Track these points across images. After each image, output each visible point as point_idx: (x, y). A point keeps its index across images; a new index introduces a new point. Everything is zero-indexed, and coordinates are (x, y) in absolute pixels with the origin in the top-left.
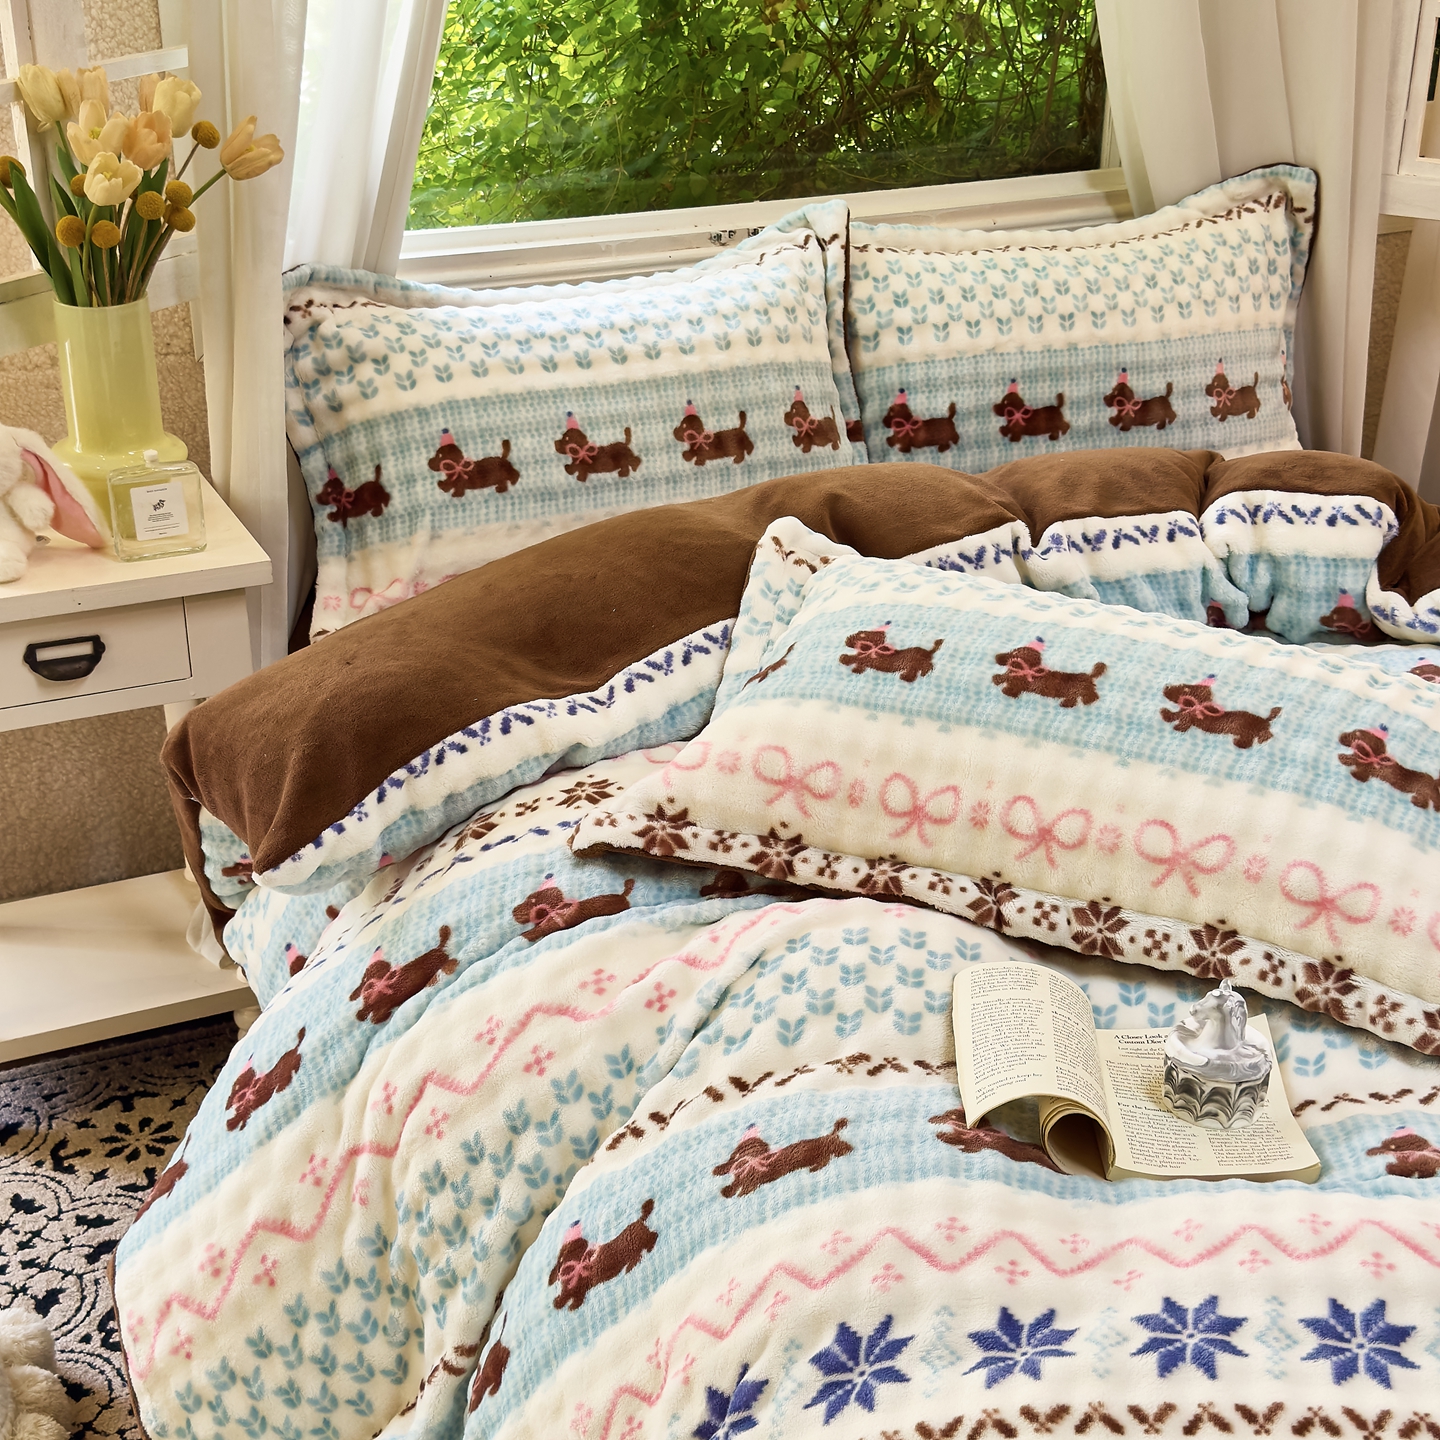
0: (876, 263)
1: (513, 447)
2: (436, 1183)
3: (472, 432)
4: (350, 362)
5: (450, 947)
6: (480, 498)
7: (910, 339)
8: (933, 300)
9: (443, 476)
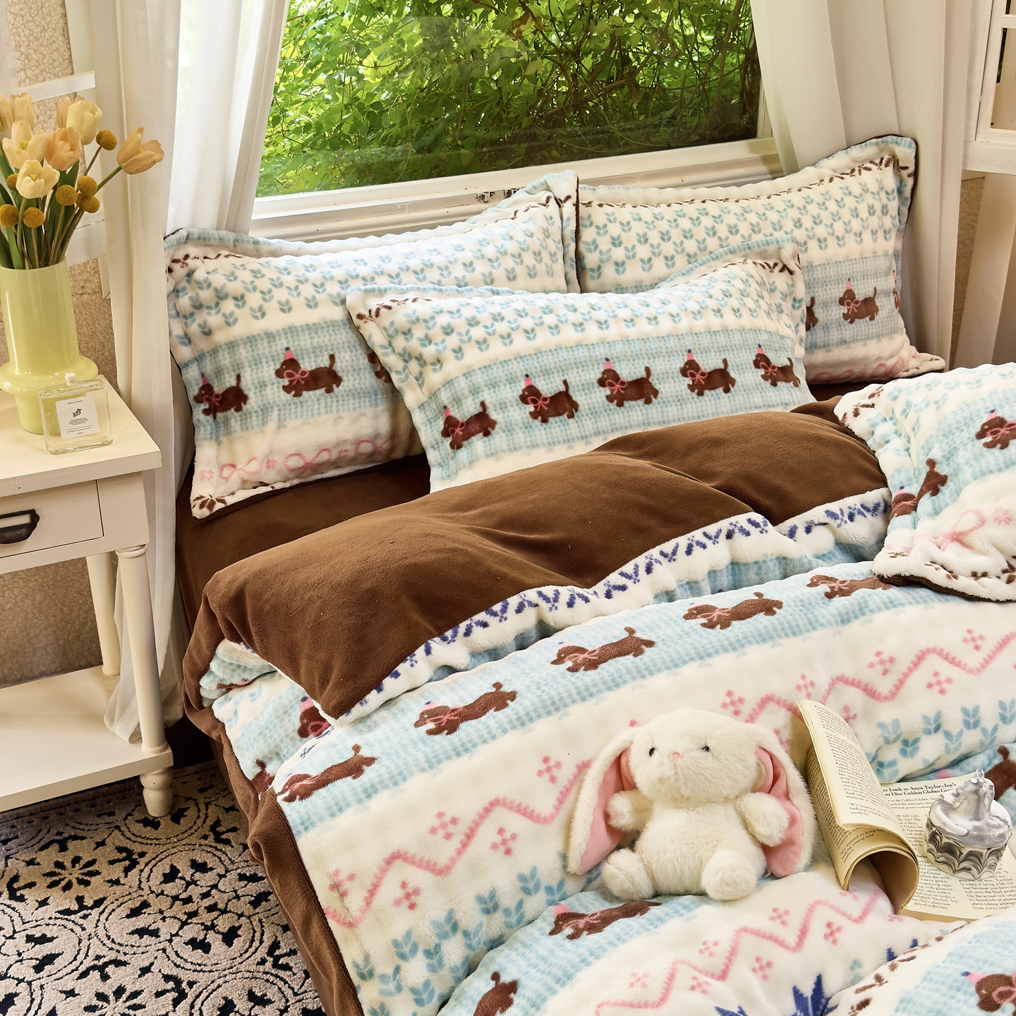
0: (598, 215)
1: (337, 360)
3: (307, 349)
4: (217, 300)
6: (314, 398)
7: (624, 270)
8: (640, 241)
9: (286, 382)
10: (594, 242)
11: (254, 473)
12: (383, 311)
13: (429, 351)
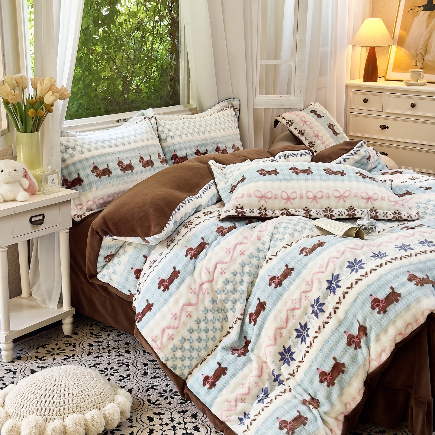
2: (227, 283)
3: (99, 163)
5: (205, 241)
6: (105, 179)
7: (174, 139)
8: (176, 130)
9: (95, 174)
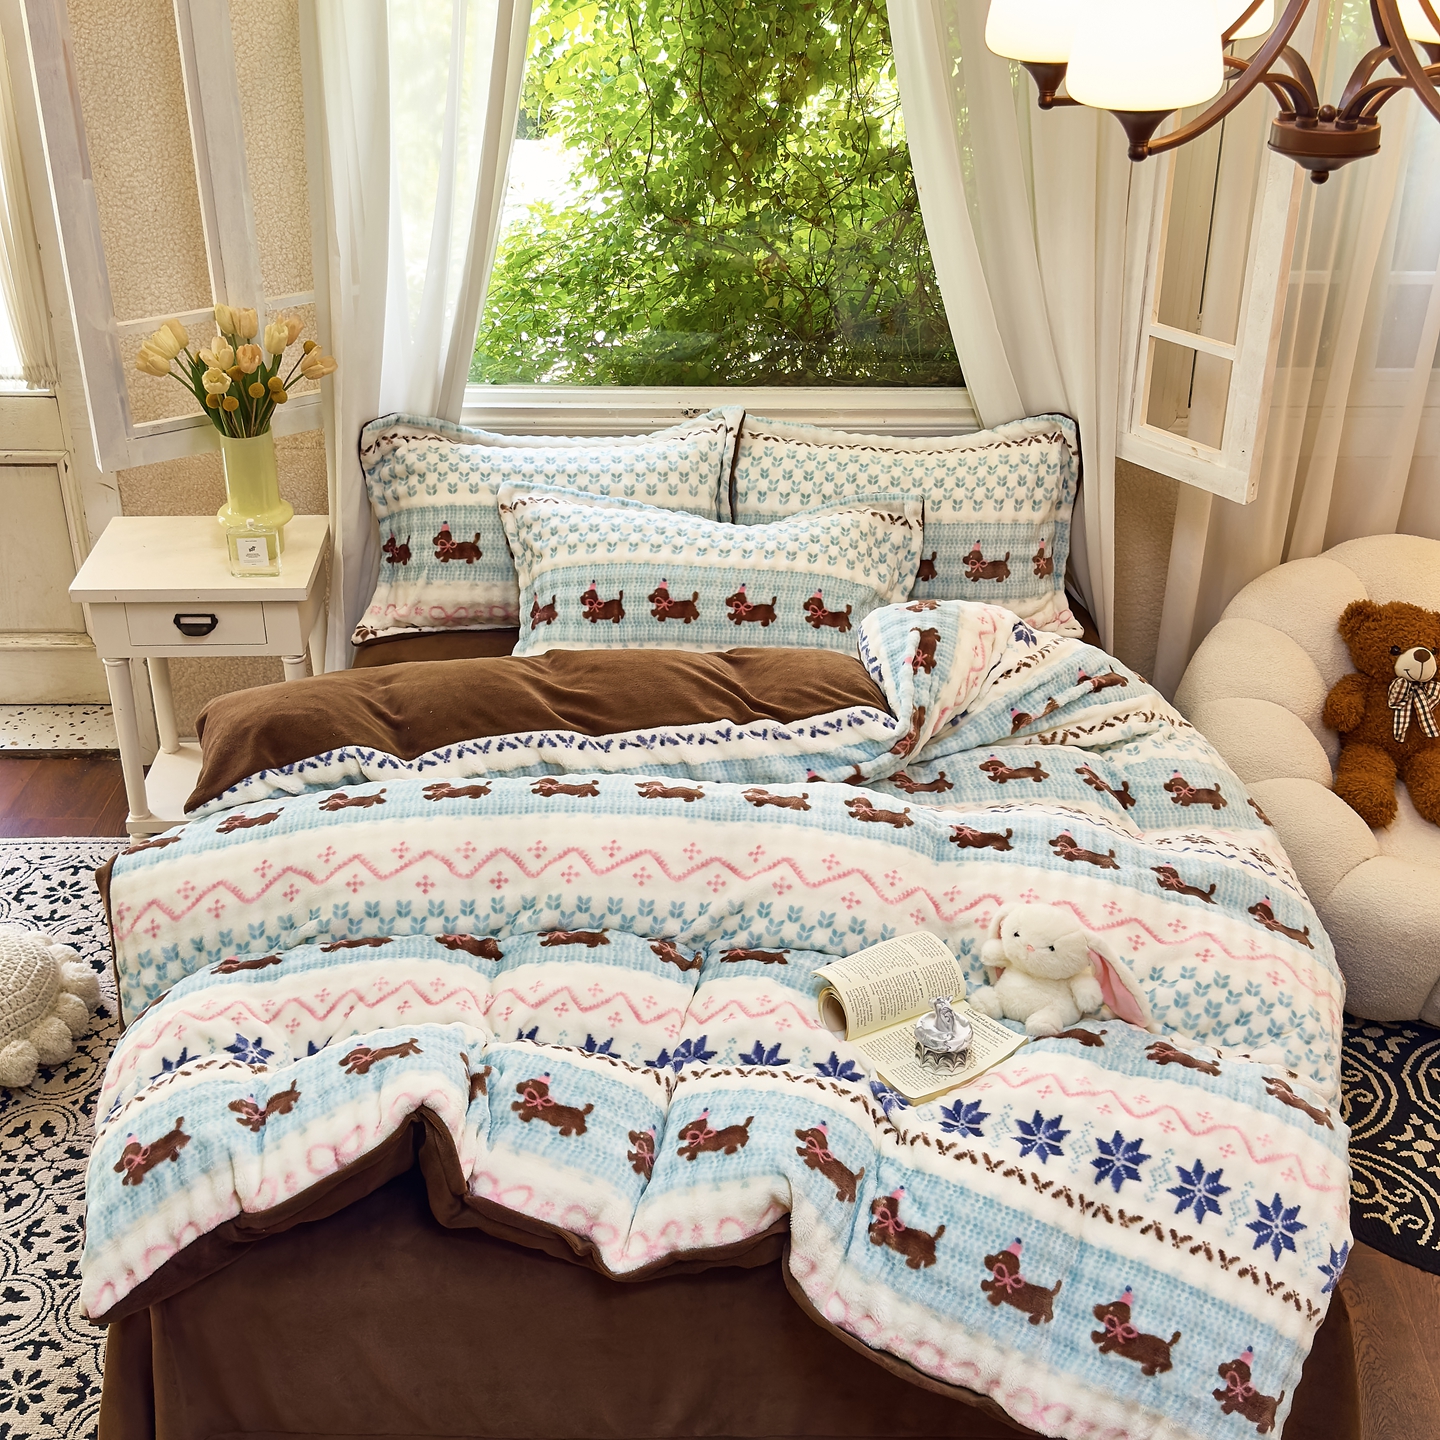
3: (459, 526)
4: (407, 474)
7: (764, 500)
9: (439, 549)
10: (747, 470)
11: (402, 616)
12: (520, 505)
13: (537, 545)
